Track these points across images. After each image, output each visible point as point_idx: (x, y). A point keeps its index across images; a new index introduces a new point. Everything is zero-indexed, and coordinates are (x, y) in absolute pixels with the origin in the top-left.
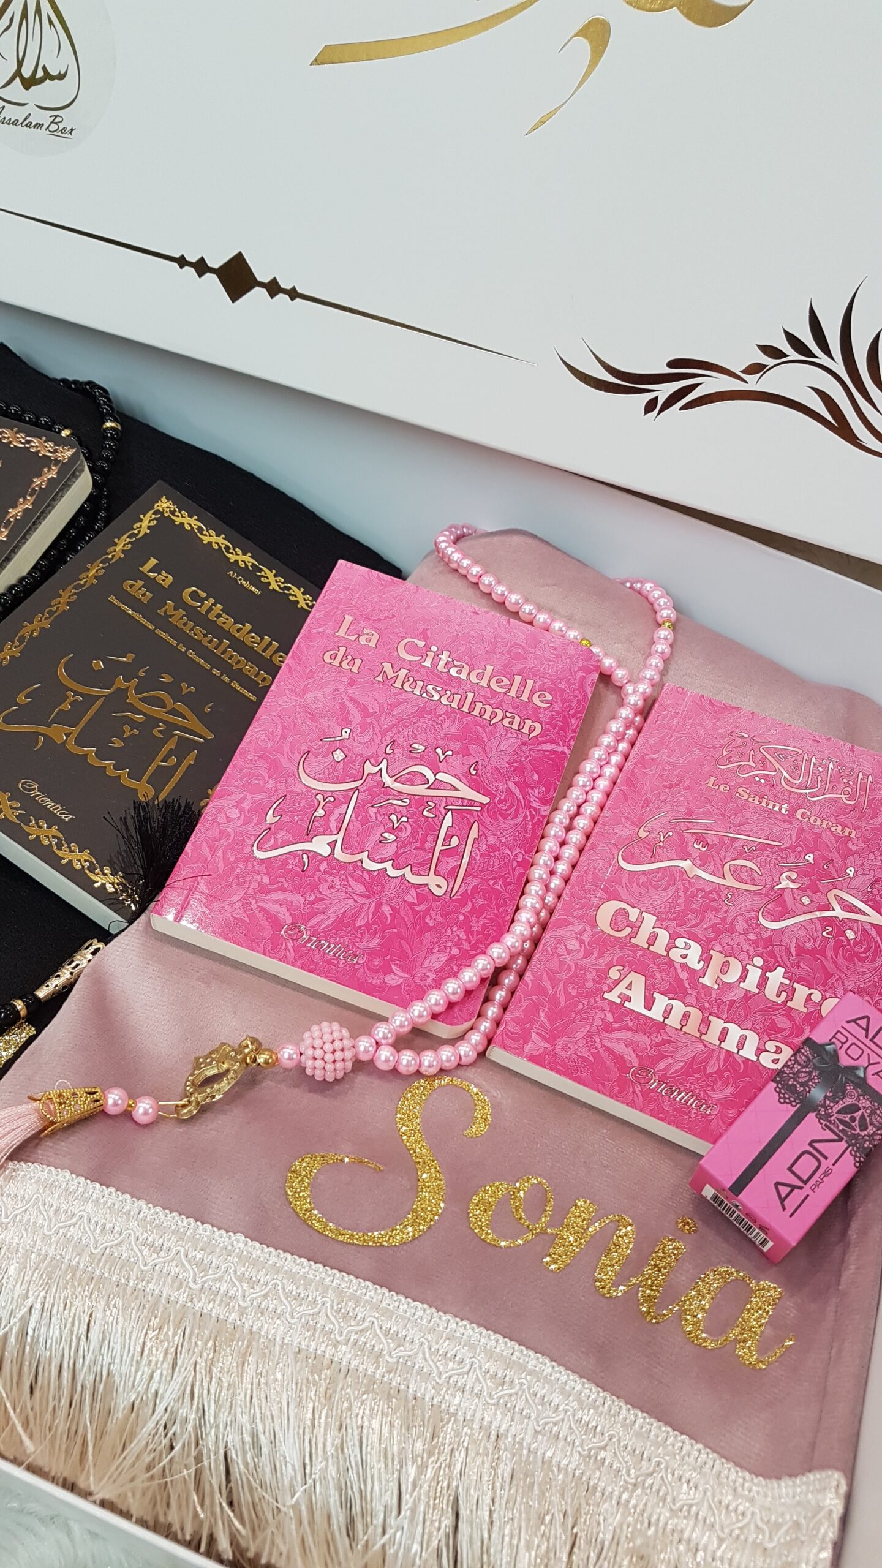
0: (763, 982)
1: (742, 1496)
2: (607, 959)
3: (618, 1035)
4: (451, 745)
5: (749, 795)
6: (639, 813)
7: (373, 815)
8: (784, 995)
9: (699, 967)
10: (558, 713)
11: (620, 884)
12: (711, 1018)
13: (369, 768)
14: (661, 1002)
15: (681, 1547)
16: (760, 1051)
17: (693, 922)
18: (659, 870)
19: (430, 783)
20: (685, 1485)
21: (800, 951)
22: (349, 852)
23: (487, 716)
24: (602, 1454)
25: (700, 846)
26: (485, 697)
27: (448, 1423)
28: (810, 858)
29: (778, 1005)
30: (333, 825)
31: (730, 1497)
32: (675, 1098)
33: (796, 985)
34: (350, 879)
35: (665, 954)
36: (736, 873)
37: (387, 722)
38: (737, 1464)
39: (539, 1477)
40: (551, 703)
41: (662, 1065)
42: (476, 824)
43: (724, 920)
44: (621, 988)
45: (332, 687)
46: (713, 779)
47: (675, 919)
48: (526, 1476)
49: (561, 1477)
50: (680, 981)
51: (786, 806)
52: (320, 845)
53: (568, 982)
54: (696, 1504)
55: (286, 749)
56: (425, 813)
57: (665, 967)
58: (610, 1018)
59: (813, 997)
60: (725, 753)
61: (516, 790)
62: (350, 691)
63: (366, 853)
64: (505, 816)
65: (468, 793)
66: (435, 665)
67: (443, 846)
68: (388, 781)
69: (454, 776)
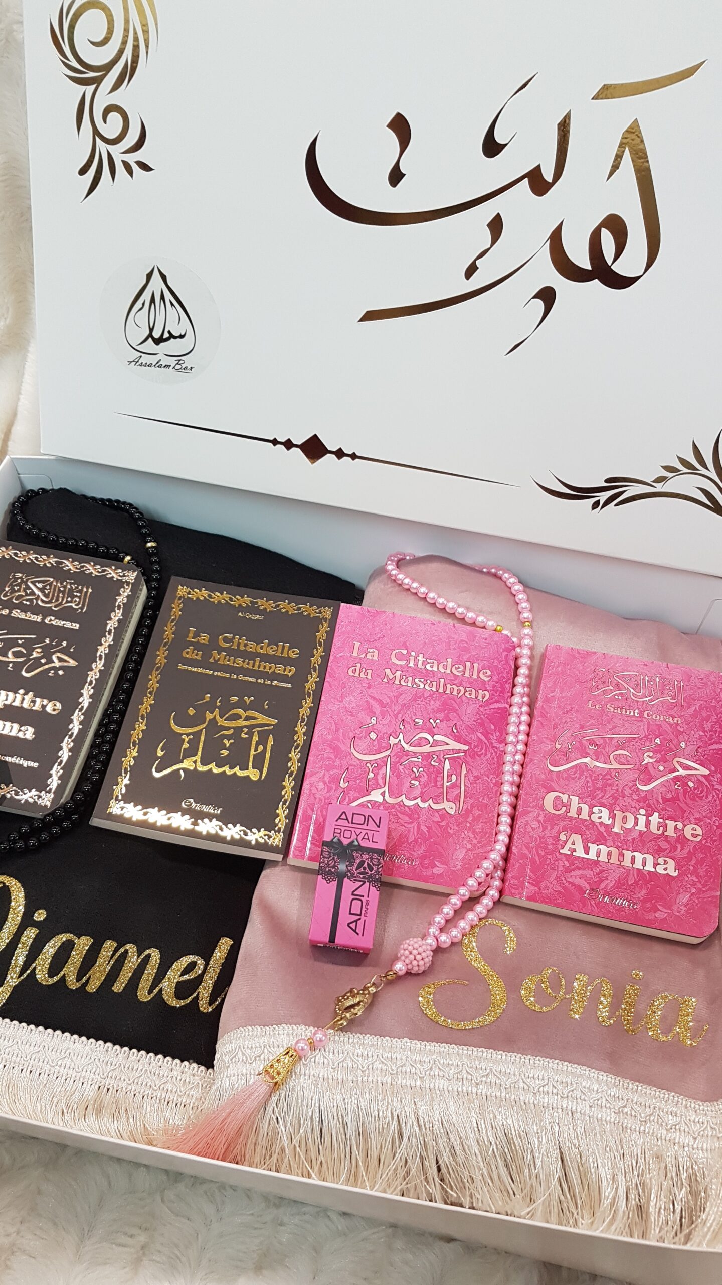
0: (648, 823)
1: (700, 1115)
2: (556, 829)
3: (573, 873)
4: (438, 715)
5: (614, 708)
6: (553, 733)
7: (402, 771)
8: (661, 828)
9: (609, 822)
10: (497, 682)
11: (553, 781)
12: (624, 851)
13: (393, 741)
14: (593, 848)
15: (676, 1148)
16: (656, 865)
17: (600, 796)
18: (572, 768)
19: (431, 743)
20: (670, 1116)
21: (665, 800)
22: (394, 797)
23: (455, 693)
24: (625, 1110)
25: (593, 747)
26: (451, 680)
27: (545, 1113)
28: (658, 741)
29: (659, 835)
30: (380, 781)
31: (694, 1116)
32: (615, 903)
33: (667, 821)
34: (398, 813)
35: (588, 818)
36: (618, 759)
37: (396, 708)
38: (694, 1099)
39: (598, 1129)
40: (491, 676)
41: (603, 886)
42: (464, 764)
43: (617, 790)
44: (569, 845)
45: (359, 691)
46: (590, 702)
47: (589, 796)
48: (592, 1131)
49: (608, 1126)
50: (601, 833)
51: (637, 711)
52: (376, 796)
53: (537, 847)
54: (679, 1124)
55: (341, 738)
56: (433, 763)
57: (590, 826)
58: (567, 864)
59: (678, 826)
60: (594, 684)
61: (483, 738)
62: (369, 692)
63: (404, 795)
64: (480, 756)
65: (454, 745)
66: (416, 664)
67: (448, 782)
68: (406, 747)
69: (445, 735)
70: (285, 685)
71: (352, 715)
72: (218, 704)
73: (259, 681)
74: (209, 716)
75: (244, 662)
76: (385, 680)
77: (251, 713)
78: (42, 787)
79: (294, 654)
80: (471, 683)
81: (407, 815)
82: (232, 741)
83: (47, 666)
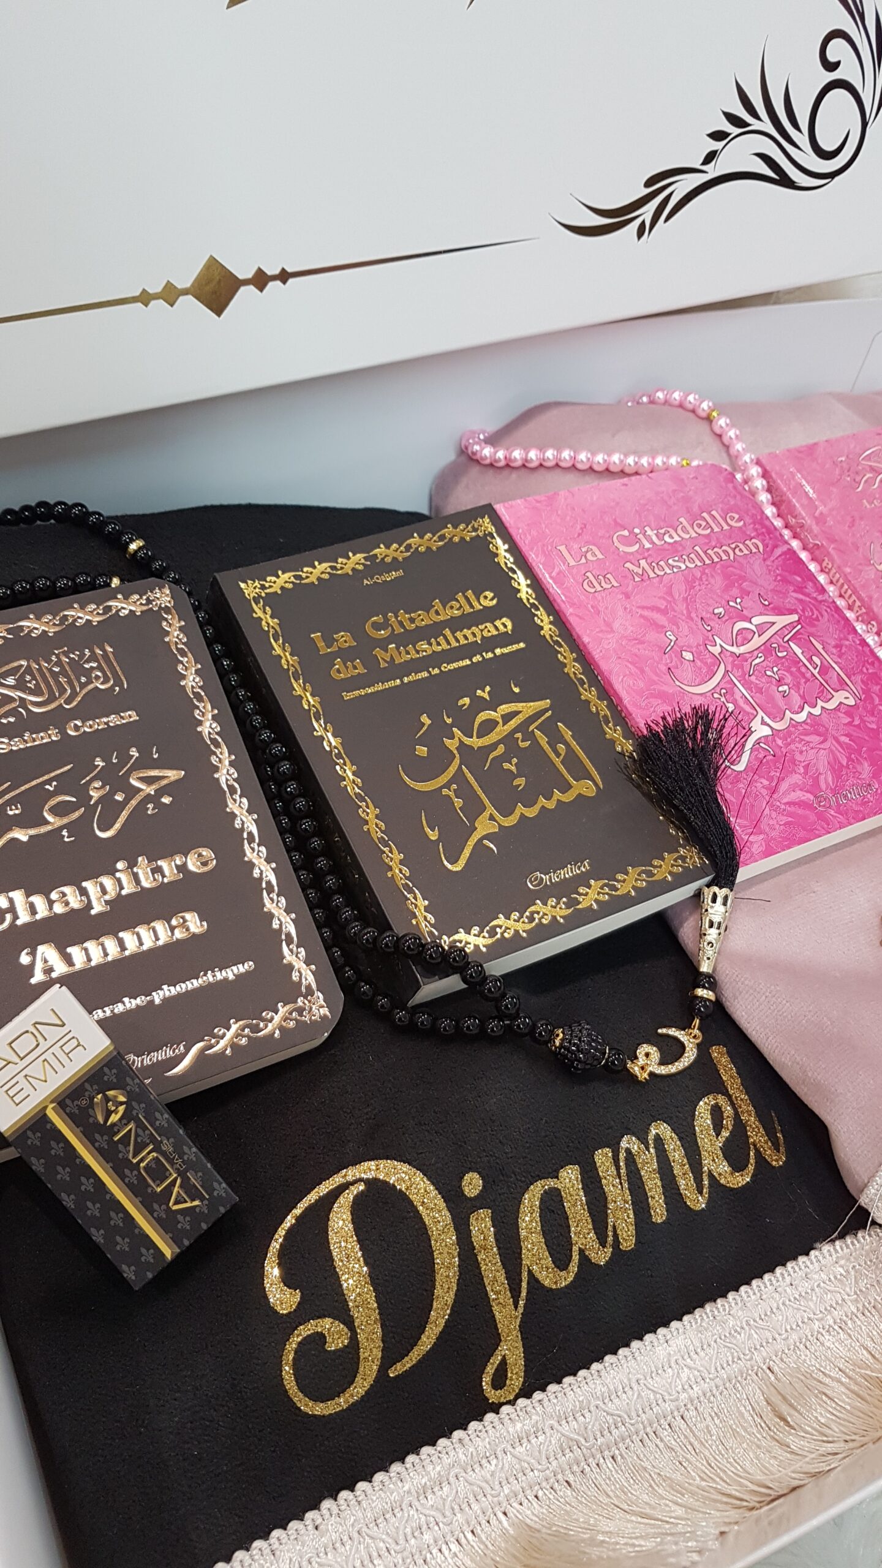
7: (758, 682)
13: (714, 650)
19: (756, 631)
22: (778, 719)
23: (724, 557)
26: (706, 543)
30: (748, 708)
40: (740, 520)
42: (811, 638)
52: (760, 730)
55: (655, 678)
56: (780, 654)
60: (848, 479)
61: (801, 596)
62: (634, 603)
63: (787, 711)
64: (817, 619)
65: (782, 621)
66: (652, 543)
67: (815, 669)
68: (736, 650)
69: (761, 614)
70: (515, 647)
71: (642, 642)
72: (449, 721)
73: (474, 660)
74: (452, 744)
75: (430, 644)
76: (637, 579)
77: (504, 709)
78: (292, 992)
79: (489, 600)
80: (730, 537)
81: (812, 734)
82: (515, 760)
83: (134, 802)
